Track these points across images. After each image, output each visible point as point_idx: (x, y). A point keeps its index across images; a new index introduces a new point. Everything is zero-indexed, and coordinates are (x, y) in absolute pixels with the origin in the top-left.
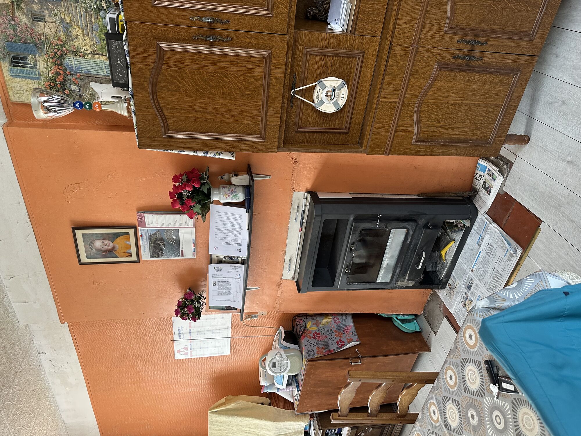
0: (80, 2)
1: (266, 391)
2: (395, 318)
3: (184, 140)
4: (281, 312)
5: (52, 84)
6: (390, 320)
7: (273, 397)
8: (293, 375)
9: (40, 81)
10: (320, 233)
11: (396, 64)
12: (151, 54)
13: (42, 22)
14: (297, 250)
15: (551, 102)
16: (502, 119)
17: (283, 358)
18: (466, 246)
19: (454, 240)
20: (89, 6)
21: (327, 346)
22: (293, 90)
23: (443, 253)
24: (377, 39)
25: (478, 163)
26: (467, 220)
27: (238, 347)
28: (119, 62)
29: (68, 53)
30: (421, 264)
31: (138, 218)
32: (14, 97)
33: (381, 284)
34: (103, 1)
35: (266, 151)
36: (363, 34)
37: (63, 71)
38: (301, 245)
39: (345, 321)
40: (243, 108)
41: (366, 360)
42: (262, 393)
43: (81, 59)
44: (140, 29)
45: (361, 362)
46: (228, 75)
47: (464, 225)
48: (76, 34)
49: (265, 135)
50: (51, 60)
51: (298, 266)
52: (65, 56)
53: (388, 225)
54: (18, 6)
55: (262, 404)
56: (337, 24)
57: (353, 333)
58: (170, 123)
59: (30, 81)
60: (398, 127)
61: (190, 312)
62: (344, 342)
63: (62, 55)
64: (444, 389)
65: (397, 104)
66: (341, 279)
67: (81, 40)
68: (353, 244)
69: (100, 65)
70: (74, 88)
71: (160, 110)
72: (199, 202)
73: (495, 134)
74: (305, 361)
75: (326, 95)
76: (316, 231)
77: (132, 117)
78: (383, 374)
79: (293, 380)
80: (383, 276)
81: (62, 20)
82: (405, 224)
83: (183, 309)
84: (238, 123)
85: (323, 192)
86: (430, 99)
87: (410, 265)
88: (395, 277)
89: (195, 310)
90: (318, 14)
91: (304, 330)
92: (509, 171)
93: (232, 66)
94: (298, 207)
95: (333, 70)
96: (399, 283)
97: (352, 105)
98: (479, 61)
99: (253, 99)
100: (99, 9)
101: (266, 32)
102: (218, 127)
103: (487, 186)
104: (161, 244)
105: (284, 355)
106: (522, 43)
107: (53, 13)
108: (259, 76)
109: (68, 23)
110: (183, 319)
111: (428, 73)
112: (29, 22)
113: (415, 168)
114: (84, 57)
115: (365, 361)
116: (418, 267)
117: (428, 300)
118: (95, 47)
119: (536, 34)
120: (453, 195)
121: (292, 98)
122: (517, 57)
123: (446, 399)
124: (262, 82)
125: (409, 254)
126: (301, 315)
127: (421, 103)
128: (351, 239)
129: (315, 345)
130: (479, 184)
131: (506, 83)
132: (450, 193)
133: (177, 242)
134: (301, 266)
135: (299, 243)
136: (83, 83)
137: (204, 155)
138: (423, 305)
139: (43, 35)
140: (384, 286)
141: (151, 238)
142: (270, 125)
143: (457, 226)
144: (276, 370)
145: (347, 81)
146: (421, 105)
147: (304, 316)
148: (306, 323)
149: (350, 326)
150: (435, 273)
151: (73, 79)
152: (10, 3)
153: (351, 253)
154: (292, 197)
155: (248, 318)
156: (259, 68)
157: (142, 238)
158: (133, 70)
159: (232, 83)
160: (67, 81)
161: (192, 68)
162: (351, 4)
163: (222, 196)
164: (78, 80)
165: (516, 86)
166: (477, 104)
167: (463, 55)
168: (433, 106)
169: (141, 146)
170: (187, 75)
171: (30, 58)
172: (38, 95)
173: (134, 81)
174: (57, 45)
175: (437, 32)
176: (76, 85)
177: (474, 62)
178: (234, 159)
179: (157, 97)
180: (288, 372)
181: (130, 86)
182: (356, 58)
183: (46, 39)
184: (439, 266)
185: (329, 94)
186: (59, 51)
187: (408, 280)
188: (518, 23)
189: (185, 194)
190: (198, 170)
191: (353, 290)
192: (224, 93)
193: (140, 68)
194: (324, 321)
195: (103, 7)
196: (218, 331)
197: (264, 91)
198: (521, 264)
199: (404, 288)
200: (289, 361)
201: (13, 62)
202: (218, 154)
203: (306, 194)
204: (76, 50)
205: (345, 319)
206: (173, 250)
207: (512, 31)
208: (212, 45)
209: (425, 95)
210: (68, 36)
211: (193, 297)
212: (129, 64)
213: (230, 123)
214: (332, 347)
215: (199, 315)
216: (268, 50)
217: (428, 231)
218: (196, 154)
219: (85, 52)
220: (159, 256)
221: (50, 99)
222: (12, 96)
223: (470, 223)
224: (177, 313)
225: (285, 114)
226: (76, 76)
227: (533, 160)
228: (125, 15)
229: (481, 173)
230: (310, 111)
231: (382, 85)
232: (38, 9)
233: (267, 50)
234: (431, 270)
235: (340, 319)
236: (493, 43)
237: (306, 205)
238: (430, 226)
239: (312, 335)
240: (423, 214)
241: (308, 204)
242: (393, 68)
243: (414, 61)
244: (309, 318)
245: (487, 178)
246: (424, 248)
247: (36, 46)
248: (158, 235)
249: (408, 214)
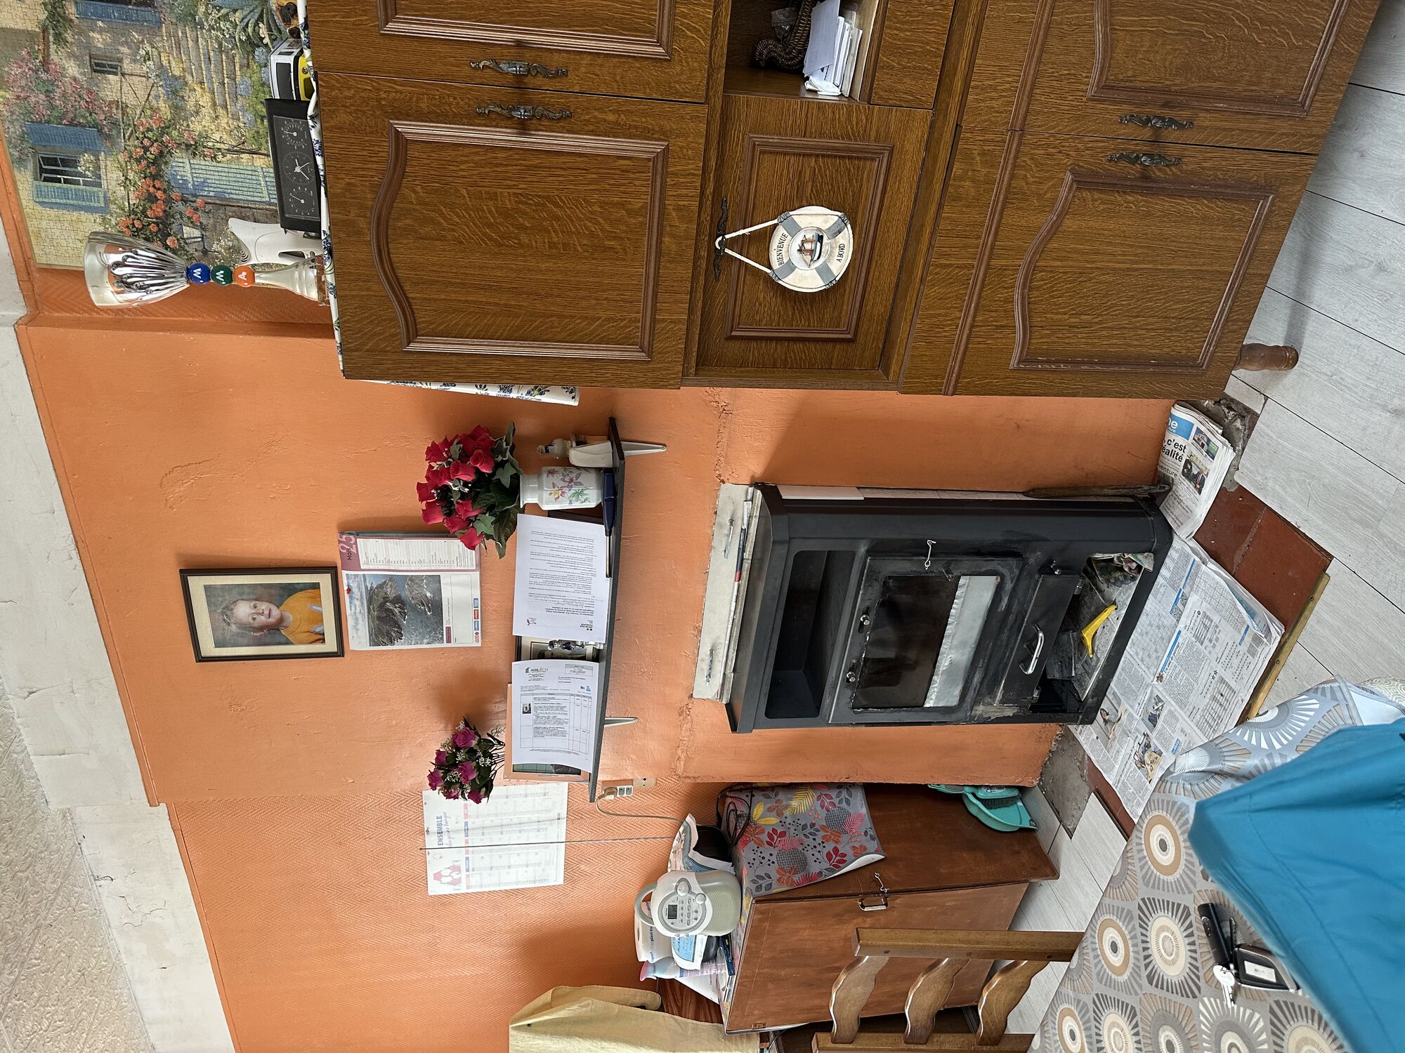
0: (207, 27)
1: (652, 976)
2: (971, 797)
3: (454, 358)
4: (689, 781)
5: (137, 223)
6: (958, 799)
7: (669, 990)
8: (718, 937)
9: (108, 216)
10: (787, 584)
11: (970, 173)
12: (376, 149)
13: (115, 74)
14: (730, 626)
15: (1351, 266)
16: (1231, 308)
17: (693, 893)
18: (1143, 618)
19: (1114, 603)
20: (227, 36)
21: (804, 864)
22: (720, 238)
23: (1087, 634)
24: (922, 116)
25: (1171, 415)
26: (1146, 554)
27: (583, 867)
28: (298, 169)
29: (177, 148)
30: (1034, 662)
31: (343, 548)
32: (44, 255)
33: (936, 712)
34: (261, 25)
35: (655, 385)
36: (891, 102)
37: (165, 191)
38: (738, 615)
39: (848, 802)
40: (598, 279)
41: (901, 900)
42: (642, 980)
43: (207, 163)
44: (349, 89)
45: (886, 905)
46: (562, 200)
47: (1139, 567)
48: (197, 104)
49: (651, 345)
50: (135, 167)
51: (731, 664)
52: (168, 155)
53: (952, 565)
54: (58, 37)
55: (643, 1007)
56: (828, 78)
57: (866, 833)
58: (423, 317)
59: (84, 216)
60: (978, 326)
61: (466, 778)
62: (845, 855)
63: (161, 152)
64: (1098, 974)
65: (974, 271)
66: (836, 699)
67: (207, 118)
68: (866, 612)
69: (254, 177)
70: (189, 232)
71: (396, 285)
72: (490, 509)
73: (1214, 343)
74: (747, 902)
75: (800, 250)
76: (776, 579)
77: (328, 302)
78: (943, 936)
79: (719, 948)
80: (941, 693)
81: (162, 71)
82: (995, 564)
83: (449, 771)
84: (587, 317)
85: (792, 484)
86: (1054, 260)
87: (1006, 664)
88: (971, 694)
89: (479, 775)
90: (780, 55)
91: (747, 824)
92: (1249, 436)
93: (571, 178)
94: (732, 521)
95: (817, 191)
96: (980, 709)
97: (863, 275)
98: (1173, 168)
99: (624, 260)
100: (253, 43)
101: (655, 96)
102: (537, 327)
103: (1195, 471)
104: (397, 611)
105: (696, 888)
106: (1277, 123)
107: (142, 52)
108: (637, 204)
109: (176, 78)
110: (448, 796)
111: (1048, 196)
112: (84, 74)
113: (1018, 426)
114: (214, 158)
115: (898, 901)
116: (1027, 669)
117: (1050, 751)
118: (243, 135)
119: (1312, 101)
120: (1111, 492)
121: (718, 258)
122: (1265, 156)
123: (1102, 1002)
124: (646, 217)
125: (1004, 636)
126: (739, 787)
127: (1032, 268)
128: (862, 600)
129: (773, 862)
130: (1174, 468)
131: (1240, 220)
132: (1103, 487)
133: (436, 607)
134: (738, 666)
135: (733, 609)
136: (212, 221)
137: (502, 394)
138: (1040, 762)
139: (118, 106)
140: (945, 715)
141: (371, 595)
142: (664, 320)
143: (1121, 569)
144: (677, 923)
145: (851, 215)
146: (1033, 274)
147: (747, 789)
148: (750, 808)
149: (860, 815)
150: (1067, 683)
151: (187, 211)
152: (37, 30)
153: (863, 634)
154: (717, 497)
155: (609, 794)
156: (637, 183)
157: (351, 598)
158: (330, 188)
159: (572, 221)
160: (173, 217)
161: (475, 184)
162: (861, 32)
163: (545, 495)
164: (200, 213)
165: (1263, 228)
166: (1169, 270)
167: (1134, 152)
168: (1060, 275)
169: (349, 373)
170: (462, 202)
171: (85, 160)
172: (101, 248)
173: (333, 216)
174: (149, 130)
175: (1071, 98)
176: (195, 226)
177: (1160, 170)
178: (576, 404)
179: (389, 253)
180: (707, 929)
181: (325, 226)
182: (873, 159)
183: (123, 114)
184: (1079, 666)
185: (808, 246)
186: (155, 144)
187: (1002, 702)
188: (1269, 75)
189: (456, 489)
190: (488, 431)
191: (867, 725)
192: (552, 245)
193: (349, 184)
194: (794, 803)
195: (262, 39)
196: (535, 826)
197: (649, 239)
198: (1282, 663)
199: (993, 722)
200: (708, 902)
201: (42, 171)
202: (536, 392)
203: (751, 490)
204: (196, 143)
205: (847, 796)
206: (427, 626)
207: (1253, 94)
208: (523, 127)
209: (1041, 251)
210: (177, 109)
211: (474, 743)
212: (322, 173)
213: (566, 317)
214: (814, 868)
215: (489, 786)
216: (659, 140)
217: (1051, 580)
218: (483, 392)
219: (218, 145)
220: (392, 643)
221: (130, 260)
222: (41, 252)
223: (1152, 563)
224: (433, 781)
225: (700, 295)
226: (194, 205)
227: (1306, 406)
228: (313, 57)
229: (1180, 440)
230: (761, 287)
231: (936, 224)
232: (106, 44)
233: (656, 141)
234: (1057, 676)
235: (834, 797)
236: (1207, 123)
237: (750, 517)
238: (1056, 567)
239: (765, 838)
240: (1038, 539)
241: (756, 513)
242: (963, 183)
243: (1015, 166)
244: (758, 796)
245: (1195, 452)
246: (1041, 623)
247: (100, 131)
248: (389, 590)
249: (1001, 538)
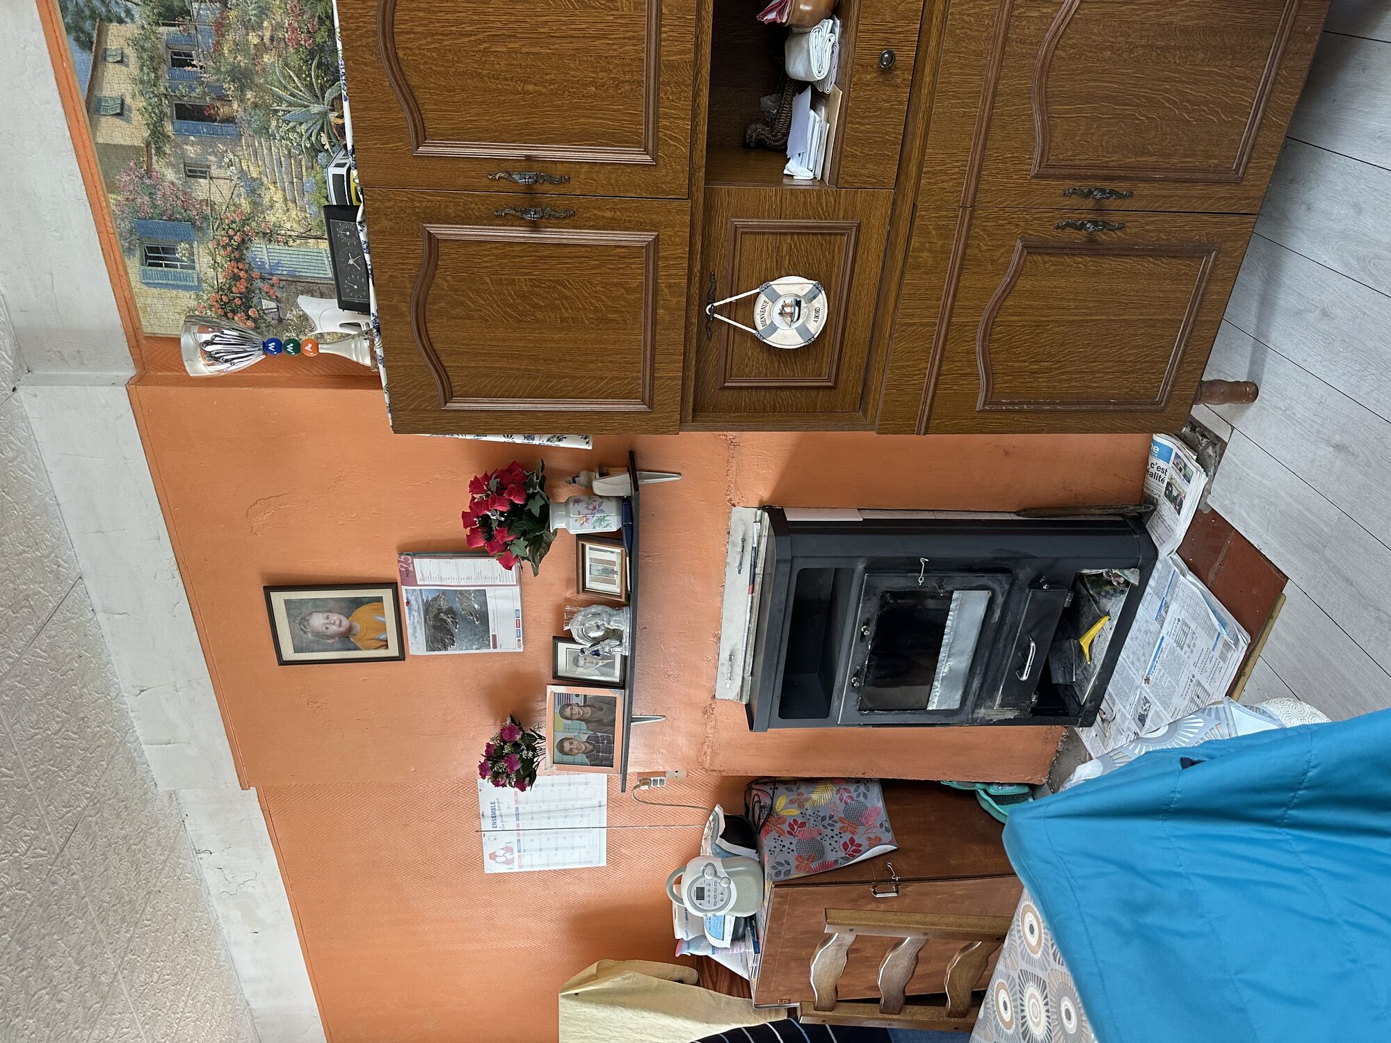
0: (278, 138)
1: (687, 952)
2: (982, 793)
3: (484, 414)
4: (715, 774)
5: (224, 298)
6: (972, 795)
7: (705, 966)
8: (746, 918)
9: (201, 293)
10: (792, 598)
11: (927, 245)
12: (413, 247)
13: (205, 178)
14: (746, 634)
15: (1301, 310)
16: (1184, 352)
17: (719, 877)
18: (1135, 626)
19: (1108, 614)
20: (295, 144)
21: (821, 852)
22: (710, 306)
23: (1085, 643)
24: (886, 193)
25: (1153, 440)
26: (1132, 570)
27: (623, 850)
28: (351, 262)
29: (256, 236)
30: (1027, 669)
31: (402, 566)
32: (149, 326)
33: (938, 714)
34: (322, 134)
35: (655, 432)
36: (856, 185)
37: (246, 271)
38: (753, 624)
39: (865, 796)
40: (603, 346)
41: (911, 888)
42: (677, 956)
43: (281, 248)
44: (389, 200)
45: (897, 892)
46: (570, 283)
47: (1127, 583)
48: (271, 199)
49: (651, 399)
50: (222, 252)
51: (749, 669)
52: (249, 242)
53: (945, 580)
54: (158, 149)
55: (681, 981)
56: (803, 164)
57: (881, 825)
58: (456, 381)
59: (181, 293)
60: (943, 375)
61: (512, 769)
62: (860, 845)
63: (243, 240)
64: (1021, 953)
65: (936, 328)
66: (843, 702)
67: (281, 211)
68: (867, 623)
69: (319, 258)
70: (267, 304)
71: (433, 355)
72: (524, 534)
73: (1170, 383)
74: (769, 885)
75: (781, 314)
76: (781, 594)
77: (378, 368)
78: (902, 918)
79: (745, 929)
80: (941, 697)
81: (243, 174)
82: (985, 580)
83: (497, 762)
84: (595, 377)
85: (797, 507)
86: (1011, 315)
87: (1004, 671)
88: (971, 698)
89: (523, 766)
90: (767, 137)
91: (769, 815)
92: (1219, 462)
93: (577, 265)
94: (744, 540)
95: (794, 263)
96: (982, 712)
97: (840, 331)
98: (1117, 232)
99: (625, 329)
100: (316, 149)
101: (645, 195)
102: (552, 387)
103: (1175, 494)
104: (449, 620)
105: (722, 871)
106: (1214, 188)
107: (226, 160)
108: (634, 284)
109: (254, 179)
110: (497, 785)
111: (1002, 260)
112: (179, 179)
113: (1006, 453)
114: (286, 243)
115: (909, 889)
116: (1021, 675)
117: (1057, 752)
118: (309, 224)
119: (1246, 168)
120: (1098, 512)
121: (708, 324)
122: (1206, 218)
123: (1025, 976)
124: (642, 294)
125: (1001, 645)
126: (764, 781)
127: (991, 324)
128: (862, 612)
129: (793, 851)
130: (1157, 489)
131: (1185, 274)
132: (1091, 507)
133: (483, 617)
134: (755, 671)
135: (748, 618)
136: (285, 295)
137: (526, 441)
138: (1048, 761)
139: (207, 203)
140: (946, 718)
141: (427, 607)
142: (661, 378)
143: (1110, 583)
144: (704, 904)
145: (824, 282)
146: (992, 329)
147: (771, 782)
148: (772, 799)
149: (876, 809)
150: (1069, 687)
151: (265, 287)
152: (142, 145)
153: (864, 644)
154: (729, 518)
155: (644, 784)
156: (633, 266)
157: (410, 609)
158: (377, 280)
159: (579, 299)
160: (253, 292)
161: (496, 273)
162: (828, 125)
163: (572, 521)
164: (275, 288)
165: (1209, 280)
166: (1121, 321)
167: (1079, 220)
168: (1018, 328)
169: (397, 429)
170: (485, 287)
171: (182, 249)
172: (195, 329)
173: (380, 302)
174: (233, 222)
175: (1015, 177)
176: (271, 300)
177: (1105, 234)
178: (590, 448)
179: (427, 331)
180: (731, 910)
181: (373, 309)
182: (844, 234)
183: (212, 210)
184: (1079, 672)
185: (788, 310)
186: (238, 234)
187: (1002, 706)
188: (1202, 148)
189: (494, 518)
190: (523, 467)
191: (874, 725)
192: (563, 320)
193: (391, 276)
194: (815, 796)
195: (324, 145)
196: (579, 812)
197: (646, 312)
198: (1247, 676)
199: (995, 724)
200: (733, 886)
201: (147, 257)
202: (555, 439)
203: (759, 512)
204: (271, 231)
205: (864, 791)
206: (475, 634)
207: (1188, 164)
208: (535, 226)
209: (998, 307)
210: (255, 204)
211: (518, 737)
212: (369, 267)
213: (577, 378)
214: (831, 857)
215: (532, 776)
216: (651, 231)
217: (1040, 594)
218: (510, 440)
219: (289, 233)
220: (445, 648)
221: (217, 338)
222: (147, 324)
223: (1138, 578)
224: (483, 770)
225: (693, 354)
226: (270, 282)
227: (1265, 437)
228: (359, 176)
229: (1162, 464)
230: (749, 345)
231: (899, 289)
232: (197, 154)
233: (648, 231)
234: (1061, 681)
235: (852, 791)
236: (1146, 192)
237: (760, 537)
238: (1044, 583)
239: (786, 828)
240: (1027, 557)
241: (765, 533)
242: (921, 254)
243: (968, 237)
244: (781, 788)
245: (1175, 476)
246: (1034, 634)
247: (193, 224)
248: (442, 602)
249: (990, 556)
